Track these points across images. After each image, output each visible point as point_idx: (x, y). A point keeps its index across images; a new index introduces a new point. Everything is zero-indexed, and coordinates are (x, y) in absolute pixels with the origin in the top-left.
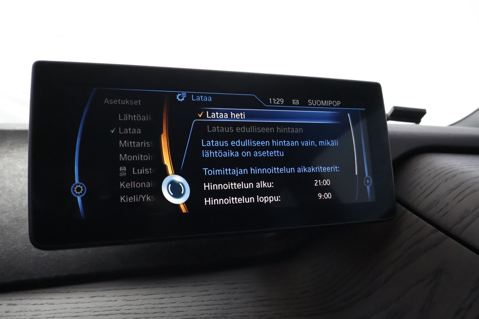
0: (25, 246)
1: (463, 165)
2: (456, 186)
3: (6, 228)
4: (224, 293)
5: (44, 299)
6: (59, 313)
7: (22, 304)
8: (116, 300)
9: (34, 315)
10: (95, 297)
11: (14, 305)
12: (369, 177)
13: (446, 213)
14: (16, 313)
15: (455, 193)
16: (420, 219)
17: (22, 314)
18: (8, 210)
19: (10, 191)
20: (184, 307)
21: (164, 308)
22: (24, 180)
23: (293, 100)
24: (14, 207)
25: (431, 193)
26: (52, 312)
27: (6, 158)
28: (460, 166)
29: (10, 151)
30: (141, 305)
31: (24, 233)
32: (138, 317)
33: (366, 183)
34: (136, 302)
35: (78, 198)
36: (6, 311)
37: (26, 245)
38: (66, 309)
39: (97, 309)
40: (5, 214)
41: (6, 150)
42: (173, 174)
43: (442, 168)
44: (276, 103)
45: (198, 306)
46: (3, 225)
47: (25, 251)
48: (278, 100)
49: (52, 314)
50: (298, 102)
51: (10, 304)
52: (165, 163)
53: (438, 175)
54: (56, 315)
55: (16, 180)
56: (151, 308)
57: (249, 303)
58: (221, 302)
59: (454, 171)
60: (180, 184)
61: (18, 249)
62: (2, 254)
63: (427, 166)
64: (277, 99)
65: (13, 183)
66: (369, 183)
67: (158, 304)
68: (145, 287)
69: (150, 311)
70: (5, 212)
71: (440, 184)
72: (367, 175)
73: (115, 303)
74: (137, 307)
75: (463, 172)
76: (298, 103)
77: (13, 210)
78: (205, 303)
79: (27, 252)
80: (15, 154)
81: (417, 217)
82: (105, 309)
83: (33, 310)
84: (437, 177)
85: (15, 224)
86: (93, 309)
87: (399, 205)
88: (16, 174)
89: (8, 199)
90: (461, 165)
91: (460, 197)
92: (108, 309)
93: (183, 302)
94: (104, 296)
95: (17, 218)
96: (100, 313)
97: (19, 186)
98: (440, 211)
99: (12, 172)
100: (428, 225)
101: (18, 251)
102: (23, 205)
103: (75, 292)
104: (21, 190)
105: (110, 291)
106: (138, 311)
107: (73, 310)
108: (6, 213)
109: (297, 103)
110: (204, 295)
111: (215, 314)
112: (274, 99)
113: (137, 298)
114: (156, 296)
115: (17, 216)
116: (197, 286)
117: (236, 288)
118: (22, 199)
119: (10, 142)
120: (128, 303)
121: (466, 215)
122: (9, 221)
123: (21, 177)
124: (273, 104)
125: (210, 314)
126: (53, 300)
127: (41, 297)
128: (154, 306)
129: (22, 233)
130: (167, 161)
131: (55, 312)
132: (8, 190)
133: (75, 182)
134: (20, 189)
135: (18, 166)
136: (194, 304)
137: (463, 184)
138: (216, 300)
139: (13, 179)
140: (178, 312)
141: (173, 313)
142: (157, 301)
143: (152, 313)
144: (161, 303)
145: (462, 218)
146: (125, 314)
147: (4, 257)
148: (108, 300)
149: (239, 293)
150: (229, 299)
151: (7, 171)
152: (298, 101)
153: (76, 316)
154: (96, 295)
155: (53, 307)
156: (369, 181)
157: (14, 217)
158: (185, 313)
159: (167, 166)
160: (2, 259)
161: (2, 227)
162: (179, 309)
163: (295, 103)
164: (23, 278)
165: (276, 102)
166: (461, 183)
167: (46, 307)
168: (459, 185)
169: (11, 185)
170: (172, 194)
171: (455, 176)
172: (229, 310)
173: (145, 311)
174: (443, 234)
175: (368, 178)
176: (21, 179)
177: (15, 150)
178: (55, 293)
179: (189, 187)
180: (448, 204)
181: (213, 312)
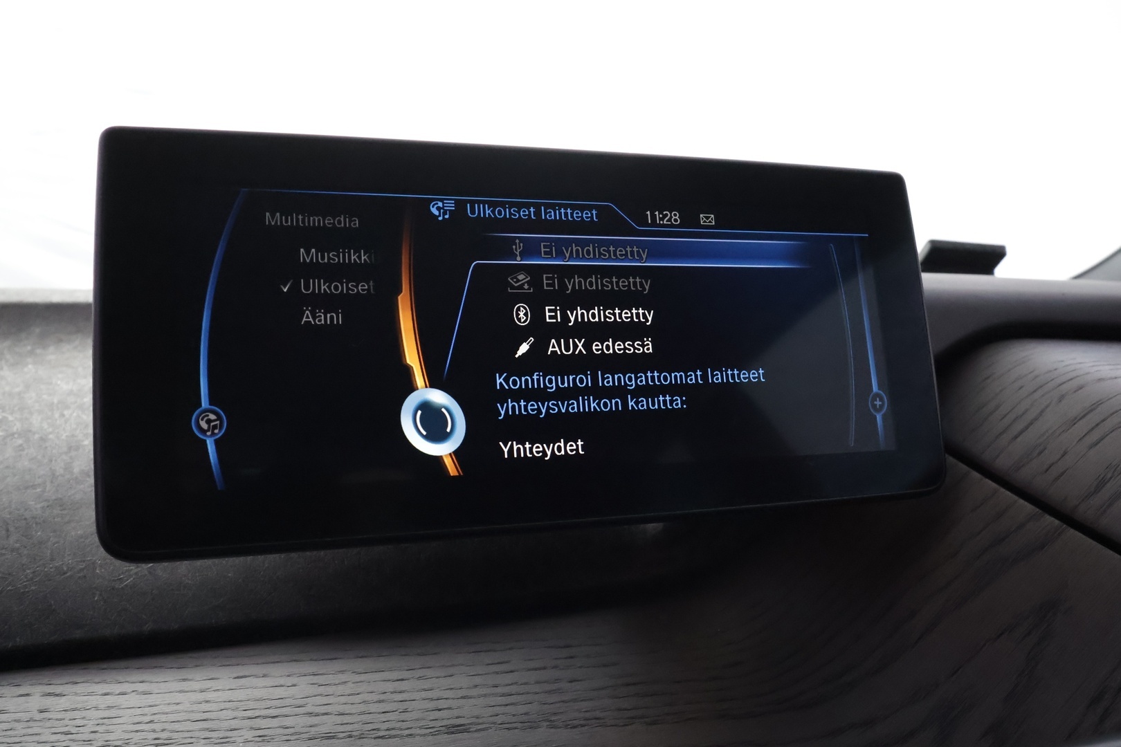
0: (81, 561)
1: (1099, 363)
2: (1086, 412)
3: (36, 524)
4: (544, 668)
5: (126, 682)
6: (163, 713)
7: (76, 694)
8: (294, 683)
9: (105, 718)
10: (245, 677)
11: (57, 695)
12: (881, 392)
13: (1063, 474)
14: (63, 712)
15: (1082, 426)
16: (1002, 490)
17: (77, 714)
18: (39, 481)
19: (43, 439)
20: (453, 699)
21: (406, 701)
22: (75, 414)
23: (701, 216)
24: (54, 475)
25: (1027, 428)
26: (147, 710)
27: (30, 366)
28: (1093, 366)
29: (38, 351)
30: (352, 694)
31: (79, 532)
32: (345, 722)
33: (874, 406)
34: (340, 687)
35: (208, 442)
36: (41, 708)
37: (84, 561)
38: (178, 704)
39: (251, 705)
40: (34, 491)
41: (29, 348)
42: (426, 387)
43: (1051, 371)
44: (661, 222)
45: (485, 696)
46: (28, 515)
47: (81, 574)
48: (667, 215)
49: (146, 715)
50: (712, 219)
51: (49, 694)
52: (409, 361)
53: (1041, 387)
54: (155, 718)
55: (57, 415)
56: (376, 702)
57: (603, 689)
58: (537, 688)
59: (1078, 376)
60: (443, 410)
61: (65, 569)
62: (27, 581)
63: (1015, 367)
64: (664, 213)
65: (49, 421)
66: (882, 406)
67: (392, 693)
68: (360, 655)
69: (374, 708)
70: (32, 486)
71: (1047, 406)
72: (875, 388)
73: (292, 691)
74: (343, 699)
75: (1100, 380)
76: (713, 222)
77: (52, 482)
78: (499, 690)
79: (85, 576)
80: (52, 357)
81: (994, 485)
82: (269, 703)
83: (102, 706)
84: (1040, 393)
85: (56, 512)
86: (243, 703)
87: (951, 460)
88: (55, 401)
89: (39, 457)
90: (1096, 364)
91: (1095, 436)
92: (278, 703)
93: (451, 689)
94: (264, 676)
95: (61, 499)
96: (257, 713)
97: (64, 429)
98: (1047, 470)
99: (45, 397)
100: (1021, 501)
101: (65, 573)
102: (75, 470)
103: (197, 666)
104: (67, 436)
105: (280, 664)
106: (347, 709)
107: (195, 707)
108: (35, 489)
109: (710, 222)
110: (497, 673)
111: (526, 714)
112: (657, 213)
113: (344, 681)
114: (386, 675)
115: (60, 496)
116: (481, 651)
117: (572, 657)
118: (71, 458)
119: (37, 330)
120: (321, 690)
121: (1109, 476)
122: (43, 508)
123: (67, 407)
124: (654, 223)
125: (514, 715)
126: (148, 684)
127: (121, 679)
128: (382, 697)
129: (73, 533)
130: (412, 357)
131: (155, 710)
132: (37, 436)
133: (201, 406)
134: (65, 435)
135: (59, 385)
136: (474, 692)
137: (1101, 406)
138: (526, 684)
139: (50, 413)
140: (440, 710)
141: (428, 713)
142: (390, 686)
143: (379, 713)
144: (398, 690)
145: (1101, 484)
146: (317, 715)
147: (33, 588)
148: (276, 684)
149: (580, 667)
150: (557, 680)
151: (33, 395)
152: (712, 216)
153: (202, 718)
154: (247, 674)
155: (151, 699)
156: (881, 403)
157: (54, 498)
158: (456, 713)
159: (412, 367)
160: (28, 592)
161: (25, 519)
162: (442, 704)
163: (705, 222)
164: (78, 634)
165: (661, 219)
166: (1097, 402)
167: (133, 700)
168: (1093, 407)
169: (45, 426)
170: (424, 433)
171: (1081, 388)
172: (558, 705)
173: (362, 708)
174: (1057, 522)
175: (877, 395)
176: (66, 413)
177: (51, 349)
178: (151, 670)
179: (464, 418)
180: (1065, 453)
181: (522, 709)
